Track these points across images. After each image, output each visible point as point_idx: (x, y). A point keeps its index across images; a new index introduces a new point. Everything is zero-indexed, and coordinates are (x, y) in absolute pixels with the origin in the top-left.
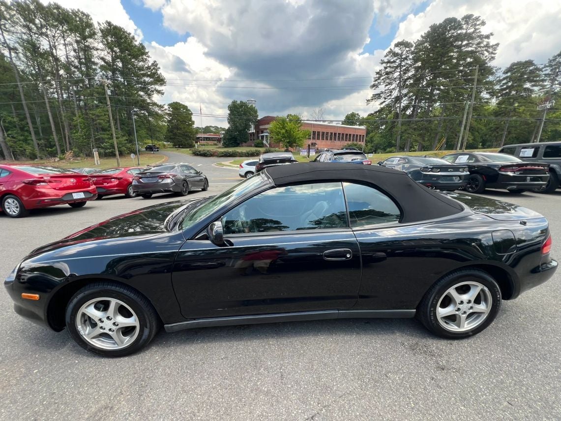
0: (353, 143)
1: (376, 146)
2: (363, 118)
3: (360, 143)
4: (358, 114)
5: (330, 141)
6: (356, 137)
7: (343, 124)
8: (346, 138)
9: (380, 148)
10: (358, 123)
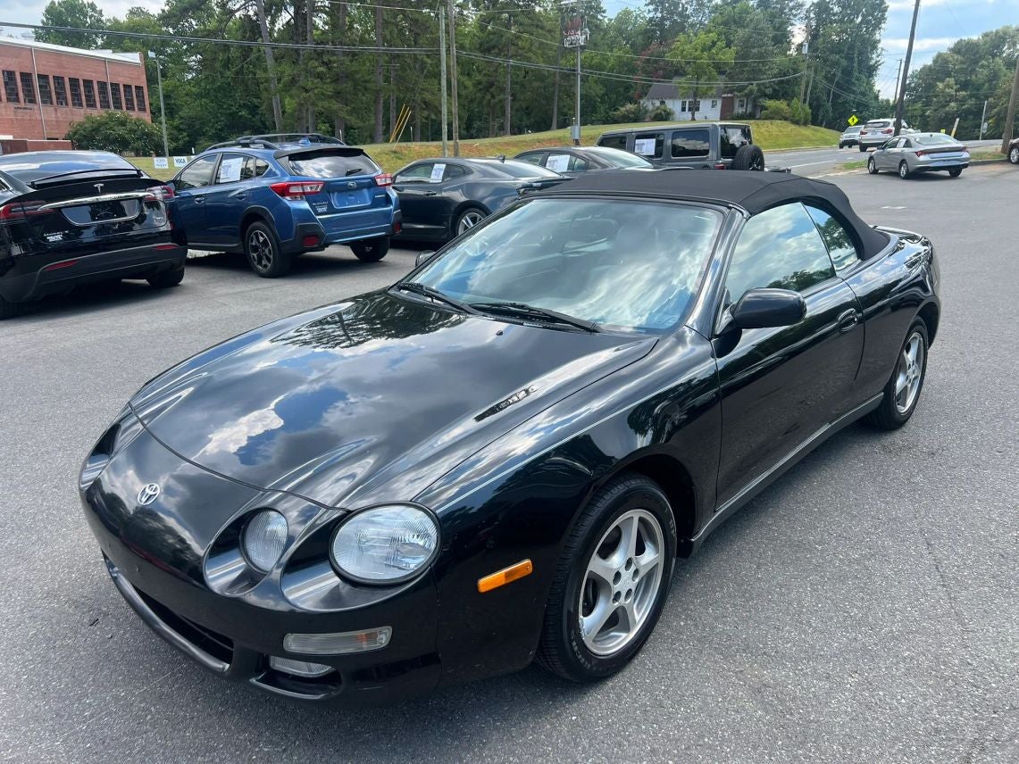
0: (111, 116)
1: (190, 126)
2: (116, 21)
3: (134, 115)
4: (92, 6)
5: (13, 105)
6: (112, 93)
7: (38, 38)
8: (76, 96)
9: (204, 134)
10: (100, 42)
